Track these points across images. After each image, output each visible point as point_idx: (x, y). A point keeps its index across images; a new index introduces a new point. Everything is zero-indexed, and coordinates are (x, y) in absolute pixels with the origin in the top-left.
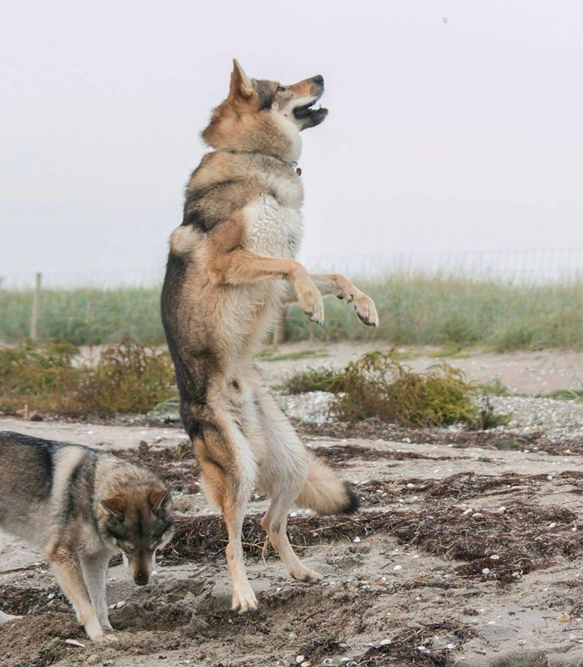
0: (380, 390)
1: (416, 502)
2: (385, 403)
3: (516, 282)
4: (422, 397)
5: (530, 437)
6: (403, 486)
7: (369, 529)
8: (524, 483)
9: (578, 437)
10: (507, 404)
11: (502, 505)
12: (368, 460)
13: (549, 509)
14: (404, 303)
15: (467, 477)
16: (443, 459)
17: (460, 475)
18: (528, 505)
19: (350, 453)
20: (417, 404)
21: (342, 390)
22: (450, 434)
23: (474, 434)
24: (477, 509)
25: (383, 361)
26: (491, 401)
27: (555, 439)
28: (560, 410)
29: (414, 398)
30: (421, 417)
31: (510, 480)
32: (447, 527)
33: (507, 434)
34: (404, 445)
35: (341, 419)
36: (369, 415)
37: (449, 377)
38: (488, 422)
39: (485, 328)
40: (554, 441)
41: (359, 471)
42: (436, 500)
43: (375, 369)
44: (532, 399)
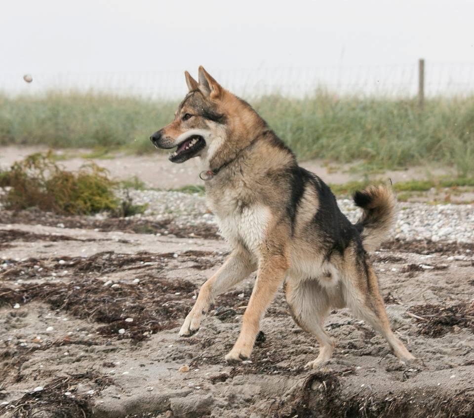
0: (40, 185)
1: (67, 276)
2: (43, 195)
3: (154, 97)
4: (73, 190)
5: (162, 223)
6: (56, 263)
7: (27, 298)
8: (154, 260)
9: (201, 223)
10: (144, 196)
11: (137, 278)
12: (27, 241)
13: (174, 281)
14: (62, 114)
15: (107, 256)
16: (90, 240)
17: (102, 254)
18: (157, 278)
19: (13, 235)
20: (70, 196)
21: (8, 184)
22: (97, 221)
23: (116, 221)
24: (116, 281)
25: (42, 161)
26: (131, 194)
27: (182, 224)
28: (187, 201)
29: (68, 192)
30: (73, 206)
31: (143, 257)
32: (91, 295)
33: (144, 221)
34: (58, 230)
35: (8, 208)
36: (31, 205)
37: (96, 174)
38: (128, 210)
39: (128, 134)
40: (181, 226)
41: (21, 250)
42: (82, 274)
43: (36, 167)
44: (164, 192)
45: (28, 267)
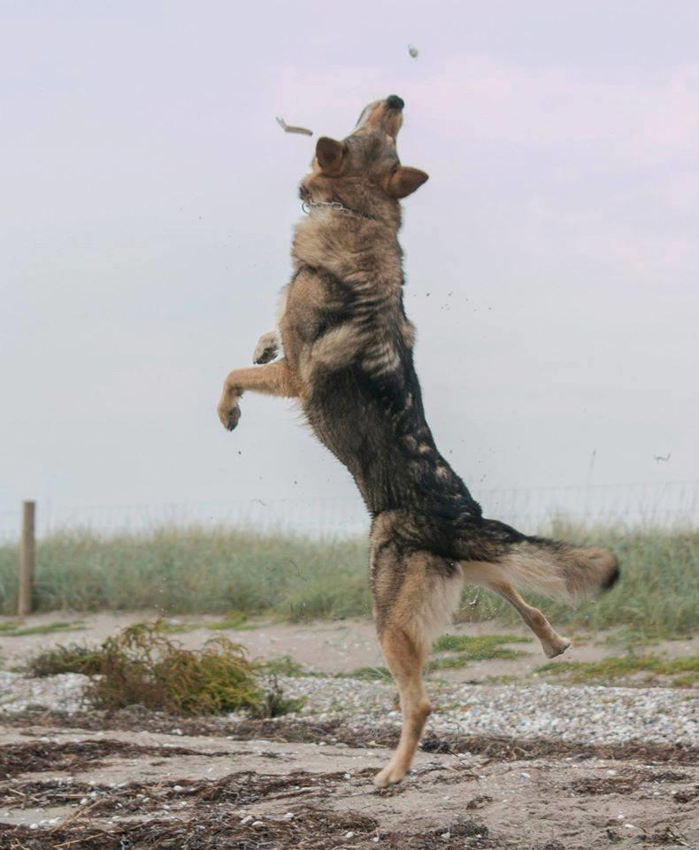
0: (145, 671)
1: (185, 809)
2: (150, 686)
3: (315, 538)
4: (196, 679)
5: (327, 725)
6: (169, 789)
7: (126, 843)
8: (315, 784)
9: (385, 725)
10: (300, 686)
11: (289, 810)
12: (127, 757)
13: (345, 814)
14: (178, 564)
15: (246, 777)
16: (219, 754)
17: (238, 775)
18: (320, 811)
19: (106, 749)
20: (189, 687)
21: (98, 671)
22: (230, 723)
23: (259, 724)
24: (259, 817)
25: (147, 635)
26: (280, 683)
27: (357, 728)
28: (365, 692)
29: (187, 681)
30: (194, 702)
31: (300, 779)
32: (222, 838)
33: (300, 723)
34: (173, 739)
35: (98, 707)
36: (133, 701)
37: (229, 654)
38: (277, 708)
39: (276, 593)
40: (356, 730)
41: (117, 771)
42: (208, 806)
43: (139, 645)
44: (331, 680)
45: (127, 796)
